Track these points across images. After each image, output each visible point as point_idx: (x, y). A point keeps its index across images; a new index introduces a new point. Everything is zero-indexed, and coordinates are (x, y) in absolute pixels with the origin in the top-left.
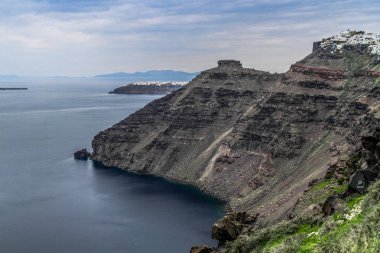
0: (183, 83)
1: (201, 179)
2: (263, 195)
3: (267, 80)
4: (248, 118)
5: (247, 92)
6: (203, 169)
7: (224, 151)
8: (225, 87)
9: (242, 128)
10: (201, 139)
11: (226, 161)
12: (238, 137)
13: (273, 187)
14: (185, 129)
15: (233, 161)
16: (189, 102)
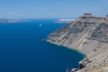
0: (74, 20)
1: (78, 48)
2: (97, 54)
3: (99, 19)
4: (93, 30)
5: (93, 23)
6: (79, 45)
7: (85, 40)
8: (86, 21)
9: (91, 33)
10: (78, 36)
11: (86, 43)
12: (90, 36)
13: (100, 52)
14: (74, 33)
15: (88, 43)
16: (75, 25)
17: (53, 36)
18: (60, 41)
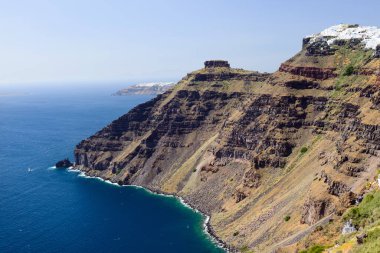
1: (183, 191)
2: (246, 209)
3: (257, 80)
4: (233, 123)
5: (235, 93)
6: (186, 179)
7: (209, 158)
8: (212, 89)
9: (228, 131)
10: (186, 145)
11: (210, 170)
12: (223, 142)
13: (256, 200)
14: (170, 135)
15: (218, 170)
16: (174, 106)
17: (94, 150)
18: (121, 166)
